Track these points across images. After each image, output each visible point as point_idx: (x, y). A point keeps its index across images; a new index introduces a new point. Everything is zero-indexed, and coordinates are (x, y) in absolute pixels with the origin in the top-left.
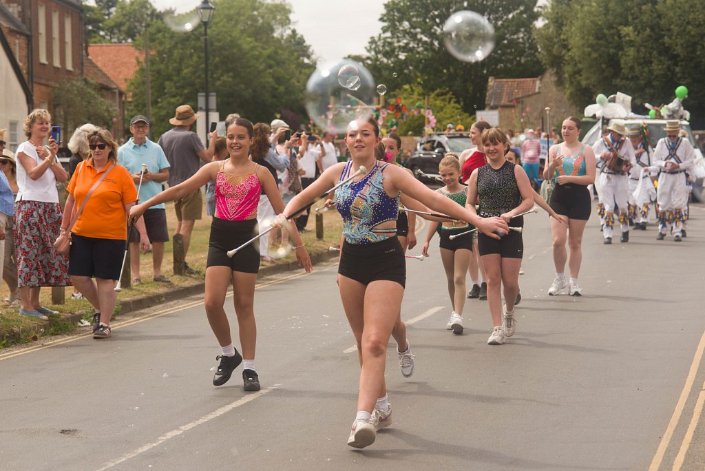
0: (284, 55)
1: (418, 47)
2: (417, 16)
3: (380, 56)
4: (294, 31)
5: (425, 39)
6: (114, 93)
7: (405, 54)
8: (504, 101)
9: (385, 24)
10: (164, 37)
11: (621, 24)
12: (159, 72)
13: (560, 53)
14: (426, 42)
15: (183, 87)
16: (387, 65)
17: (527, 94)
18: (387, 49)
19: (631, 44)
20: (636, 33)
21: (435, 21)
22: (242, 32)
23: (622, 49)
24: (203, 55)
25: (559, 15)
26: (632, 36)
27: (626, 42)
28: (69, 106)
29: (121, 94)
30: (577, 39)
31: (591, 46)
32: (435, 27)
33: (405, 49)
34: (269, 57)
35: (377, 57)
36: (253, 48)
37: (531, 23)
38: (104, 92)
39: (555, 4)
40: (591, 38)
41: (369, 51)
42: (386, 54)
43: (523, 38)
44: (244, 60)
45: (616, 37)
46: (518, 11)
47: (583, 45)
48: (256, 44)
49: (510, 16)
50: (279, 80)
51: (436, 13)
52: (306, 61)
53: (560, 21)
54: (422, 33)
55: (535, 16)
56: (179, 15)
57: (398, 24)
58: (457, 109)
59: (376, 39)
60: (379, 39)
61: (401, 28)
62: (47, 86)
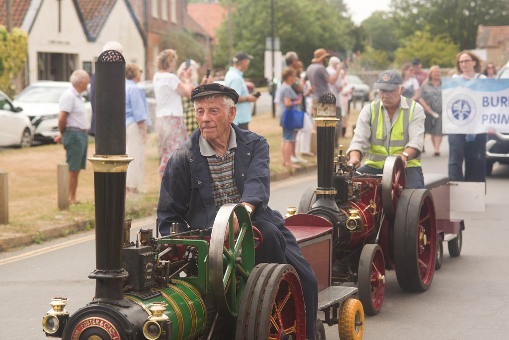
0: (328, 10)
1: (426, 5)
3: (398, 11)
6: (206, 39)
7: (417, 9)
8: (490, 43)
12: (238, 24)
15: (256, 34)
17: (507, 37)
18: (404, 5)
24: (270, 11)
29: (211, 39)
33: (417, 6)
34: (318, 12)
38: (199, 38)
42: (404, 9)
44: (299, 15)
48: (309, 2)
50: (324, 29)
52: (344, 14)
58: (455, 49)
62: (158, 34)
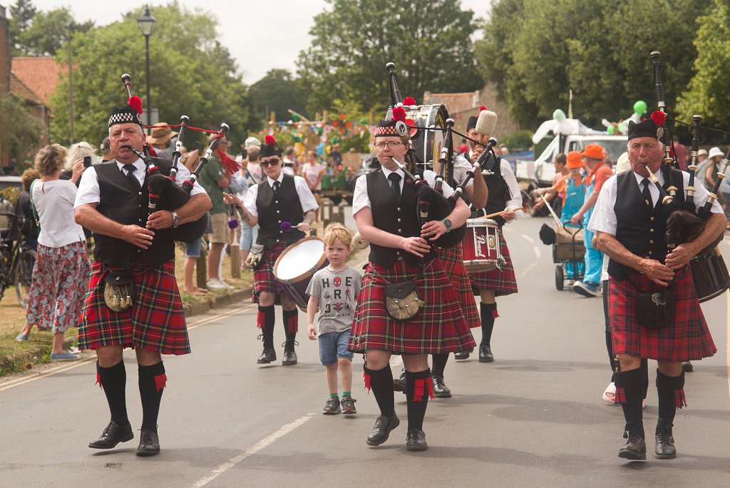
0: (211, 69)
1: (350, 61)
2: (349, 29)
3: (310, 70)
4: (218, 44)
5: (356, 52)
6: (39, 109)
7: (336, 68)
9: (316, 38)
10: (87, 50)
11: (568, 37)
12: (81, 87)
13: (502, 67)
14: (357, 56)
15: (107, 102)
16: (318, 78)
17: (464, 109)
18: (318, 63)
19: (580, 58)
20: (584, 47)
21: (368, 35)
22: (167, 45)
23: (569, 63)
25: (501, 27)
26: (580, 50)
27: (573, 57)
29: (47, 109)
30: (522, 52)
31: (537, 59)
32: (368, 41)
33: (336, 63)
34: (196, 71)
35: (307, 71)
36: (181, 62)
37: (467, 36)
38: (30, 108)
39: (496, 16)
40: (538, 51)
41: (298, 65)
42: (317, 69)
43: (458, 52)
44: (171, 75)
45: (563, 52)
46: (453, 24)
47: (529, 59)
48: (183, 57)
49: (445, 29)
50: (206, 95)
51: (368, 25)
52: (231, 75)
53: (501, 34)
54: (354, 46)
55: (471, 29)
56: (100, 28)
57: (328, 37)
59: (307, 52)
60: (310, 53)
61: (332, 42)
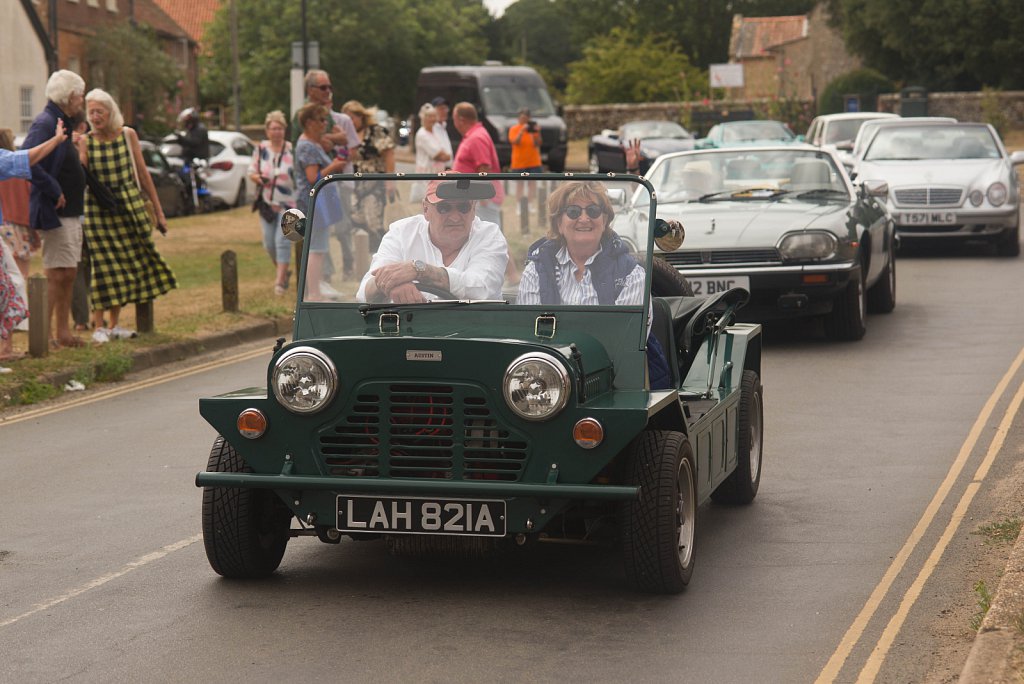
6: (180, 44)
8: (756, 51)
12: (251, 14)
17: (790, 39)
28: (111, 63)
38: (164, 42)
50: (426, 23)
58: (683, 61)
62: (78, 34)
